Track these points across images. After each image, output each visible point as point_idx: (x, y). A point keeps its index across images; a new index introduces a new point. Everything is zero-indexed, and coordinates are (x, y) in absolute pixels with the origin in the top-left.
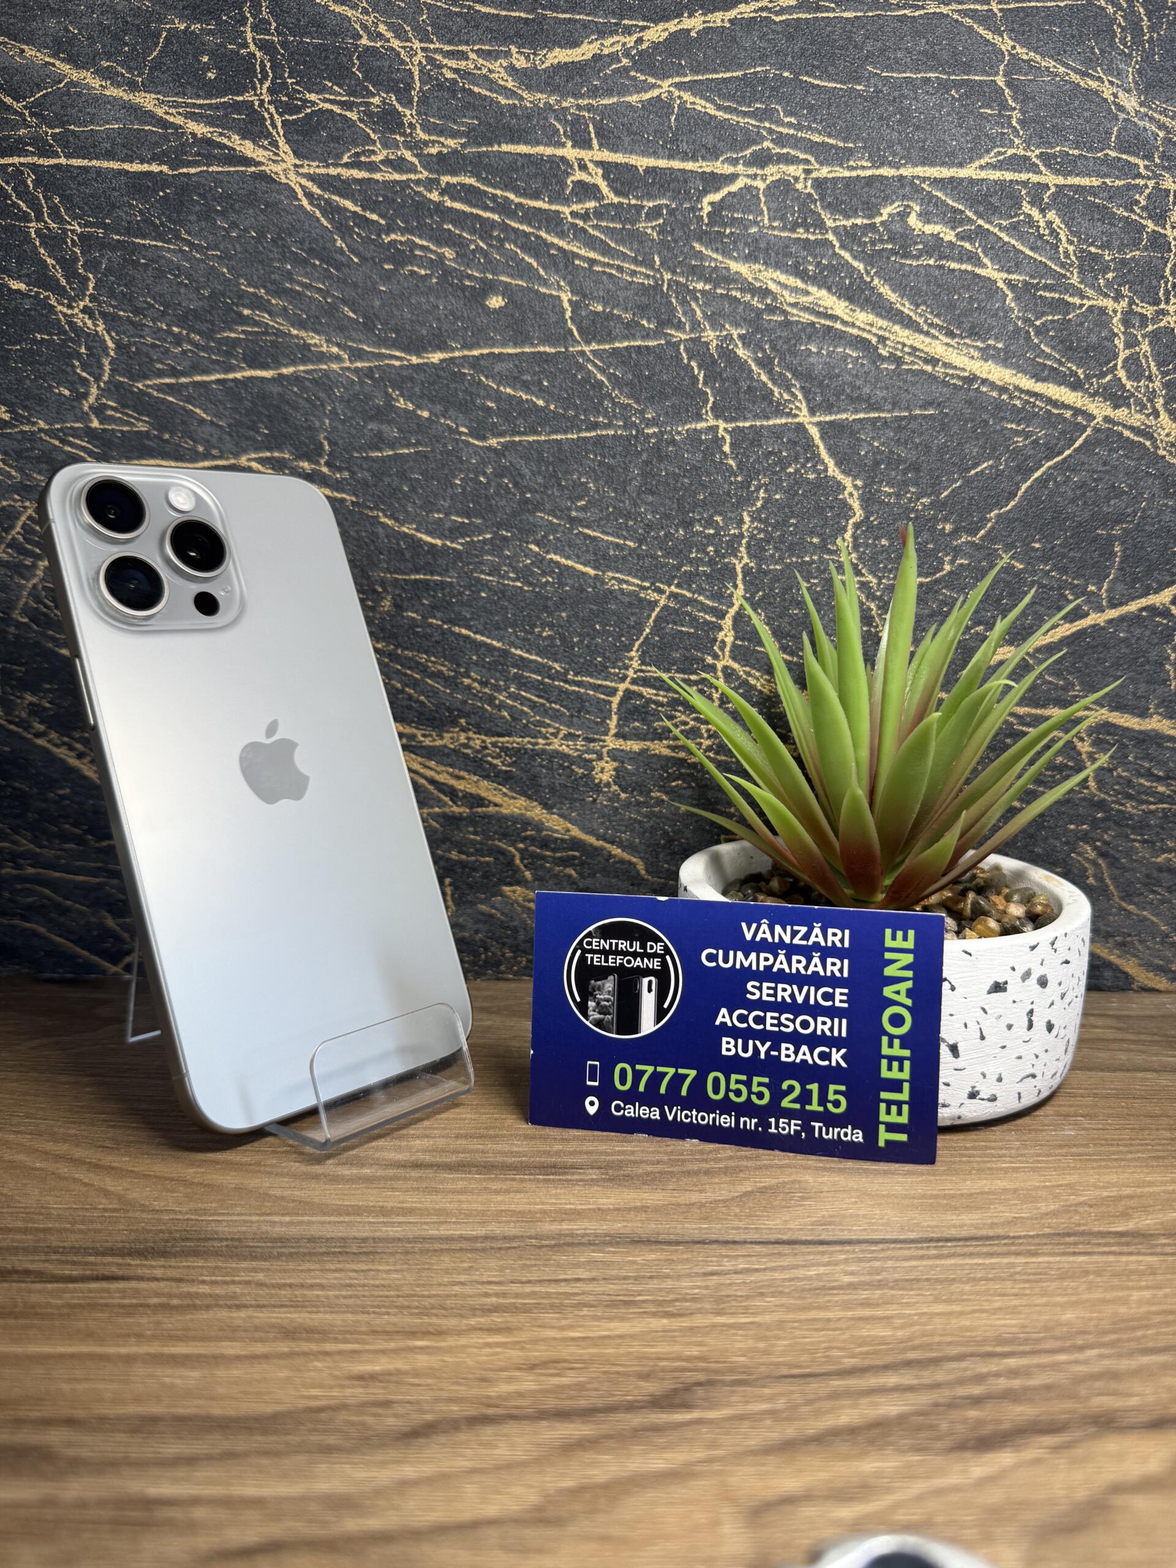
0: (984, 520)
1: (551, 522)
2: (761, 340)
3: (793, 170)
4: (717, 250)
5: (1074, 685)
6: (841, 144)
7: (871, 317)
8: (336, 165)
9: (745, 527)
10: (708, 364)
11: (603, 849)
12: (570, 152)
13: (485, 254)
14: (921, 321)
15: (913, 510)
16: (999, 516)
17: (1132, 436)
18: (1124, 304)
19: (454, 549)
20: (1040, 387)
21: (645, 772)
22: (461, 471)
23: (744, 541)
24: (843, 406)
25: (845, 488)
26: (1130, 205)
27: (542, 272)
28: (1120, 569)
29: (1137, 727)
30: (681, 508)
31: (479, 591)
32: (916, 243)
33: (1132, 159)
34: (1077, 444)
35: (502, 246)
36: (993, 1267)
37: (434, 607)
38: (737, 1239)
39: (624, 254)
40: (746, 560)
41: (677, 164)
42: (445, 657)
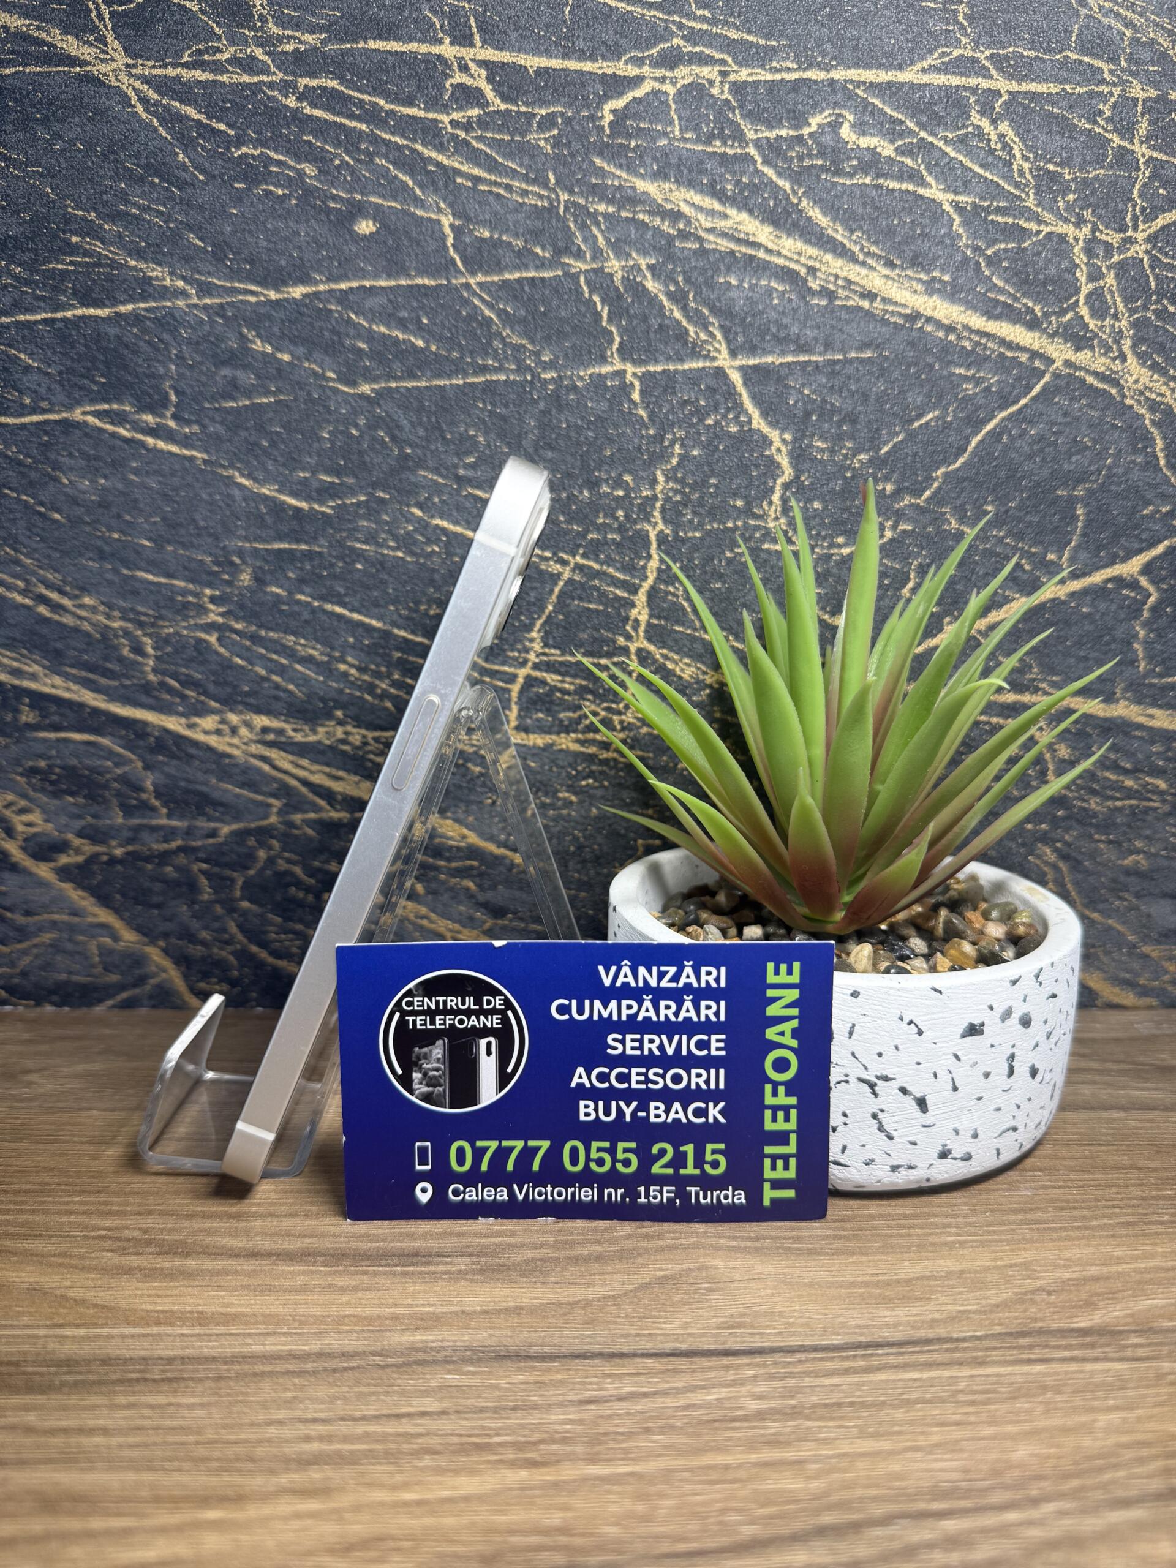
0: (929, 479)
1: (435, 482)
2: (673, 271)
3: (706, 72)
4: (621, 166)
5: (1031, 667)
6: (762, 42)
7: (799, 245)
8: (175, 65)
9: (659, 488)
10: (612, 298)
11: (504, 857)
12: (448, 50)
13: (352, 171)
14: (856, 249)
15: (849, 467)
16: (946, 474)
17: (1095, 383)
18: (1087, 230)
19: (323, 513)
20: (991, 326)
21: (551, 770)
22: (329, 422)
23: (658, 505)
24: (768, 346)
25: (771, 443)
26: (1093, 116)
27: (418, 192)
28: (1084, 535)
29: (1101, 714)
30: (585, 467)
31: (354, 562)
32: (849, 159)
33: (1096, 63)
34: (1034, 392)
35: (372, 160)
36: (931, 1383)
37: (302, 581)
38: (625, 1350)
39: (514, 171)
40: (661, 526)
41: (573, 65)
42: (317, 640)
